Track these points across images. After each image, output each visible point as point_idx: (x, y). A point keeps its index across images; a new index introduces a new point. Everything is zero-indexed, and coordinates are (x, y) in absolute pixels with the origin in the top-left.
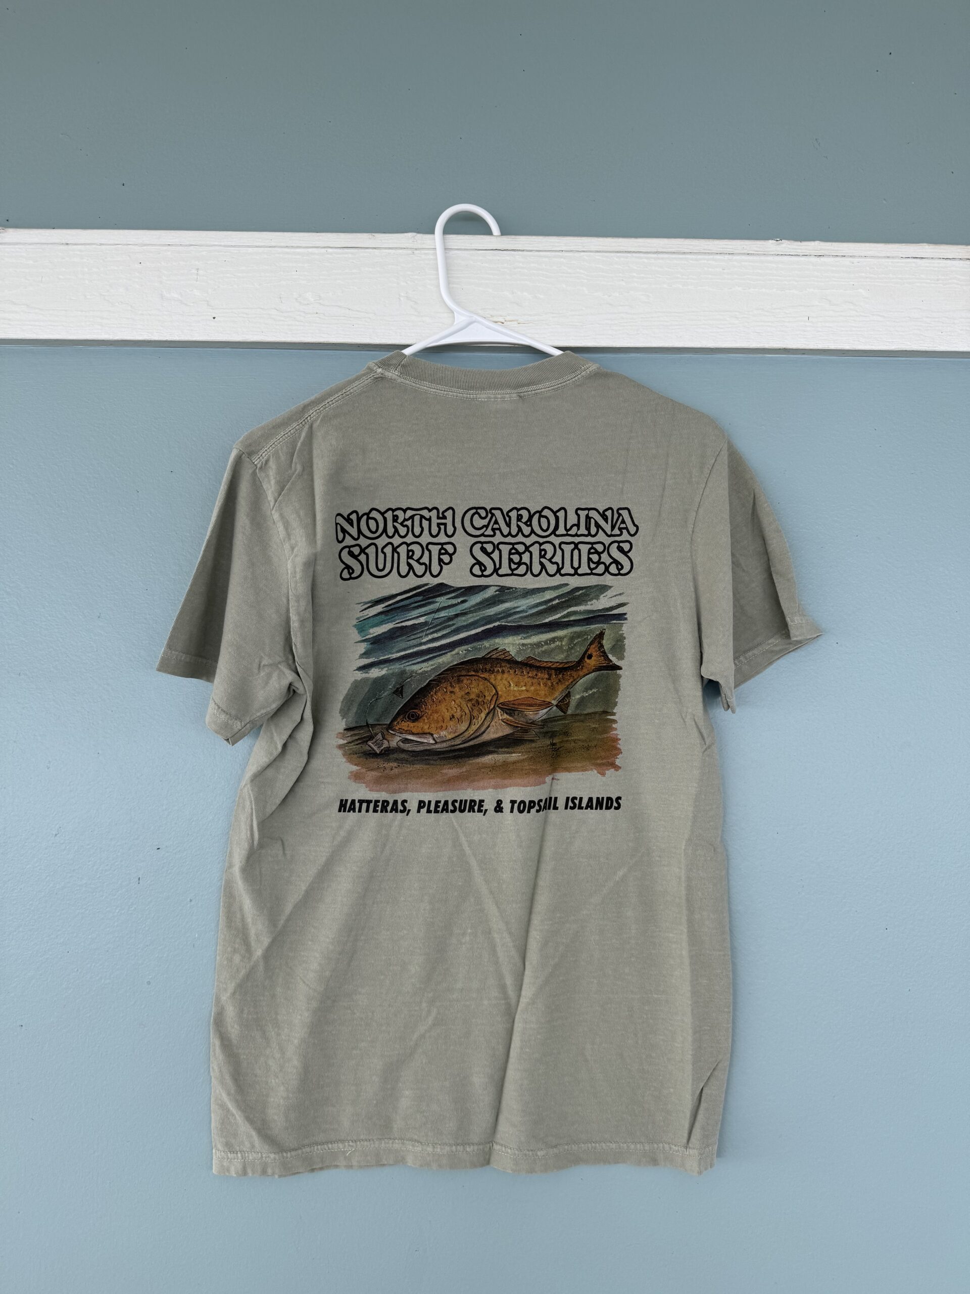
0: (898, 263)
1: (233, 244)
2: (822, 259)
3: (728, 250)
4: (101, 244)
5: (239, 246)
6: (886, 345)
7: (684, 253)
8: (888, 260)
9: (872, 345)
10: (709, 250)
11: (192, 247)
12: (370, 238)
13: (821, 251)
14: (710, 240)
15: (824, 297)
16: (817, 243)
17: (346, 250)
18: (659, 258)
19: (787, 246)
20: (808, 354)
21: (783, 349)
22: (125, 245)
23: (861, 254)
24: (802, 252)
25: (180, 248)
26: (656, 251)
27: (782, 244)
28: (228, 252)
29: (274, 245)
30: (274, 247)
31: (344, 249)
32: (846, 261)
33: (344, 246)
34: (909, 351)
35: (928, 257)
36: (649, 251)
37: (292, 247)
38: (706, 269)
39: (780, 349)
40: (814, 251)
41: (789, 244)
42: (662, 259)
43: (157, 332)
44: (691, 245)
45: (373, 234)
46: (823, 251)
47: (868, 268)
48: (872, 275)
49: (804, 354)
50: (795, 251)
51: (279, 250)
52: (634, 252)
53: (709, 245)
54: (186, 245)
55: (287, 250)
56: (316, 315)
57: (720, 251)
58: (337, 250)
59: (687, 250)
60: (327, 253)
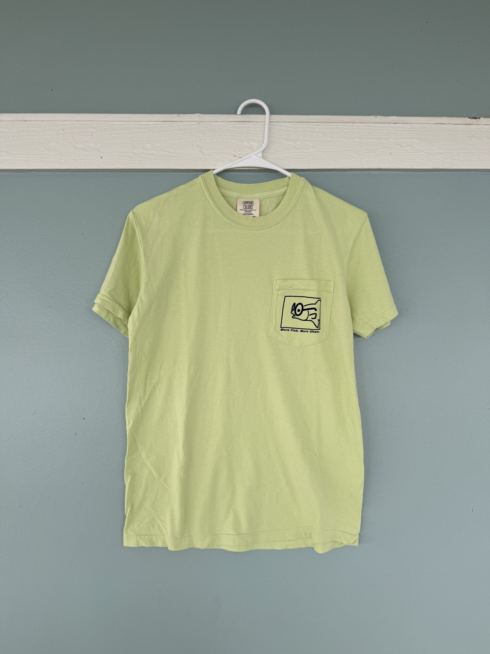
0: (432, 126)
1: (110, 120)
2: (397, 125)
3: (352, 121)
4: (43, 121)
5: (113, 121)
6: (428, 166)
7: (331, 122)
8: (427, 125)
10: (343, 121)
11: (89, 122)
12: (178, 117)
13: (396, 121)
14: (344, 116)
15: (398, 143)
16: (394, 117)
17: (166, 123)
18: (318, 125)
19: (380, 118)
20: (391, 171)
21: (379, 169)
22: (55, 121)
23: (415, 122)
24: (387, 122)
25: (83, 122)
26: (317, 121)
27: (378, 117)
28: (107, 124)
30: (130, 121)
32: (408, 126)
33: (165, 121)
34: (438, 169)
35: (447, 123)
36: (314, 121)
37: (139, 121)
38: (341, 130)
39: (377, 169)
40: (393, 121)
42: (320, 125)
43: (73, 165)
44: (334, 118)
45: (179, 114)
47: (418, 129)
48: (420, 133)
49: (388, 171)
50: (384, 121)
51: (133, 123)
52: (307, 122)
53: (343, 118)
54: (86, 121)
55: (136, 123)
56: (153, 155)
57: (348, 121)
58: (161, 123)
59: (332, 121)
60: (156, 124)
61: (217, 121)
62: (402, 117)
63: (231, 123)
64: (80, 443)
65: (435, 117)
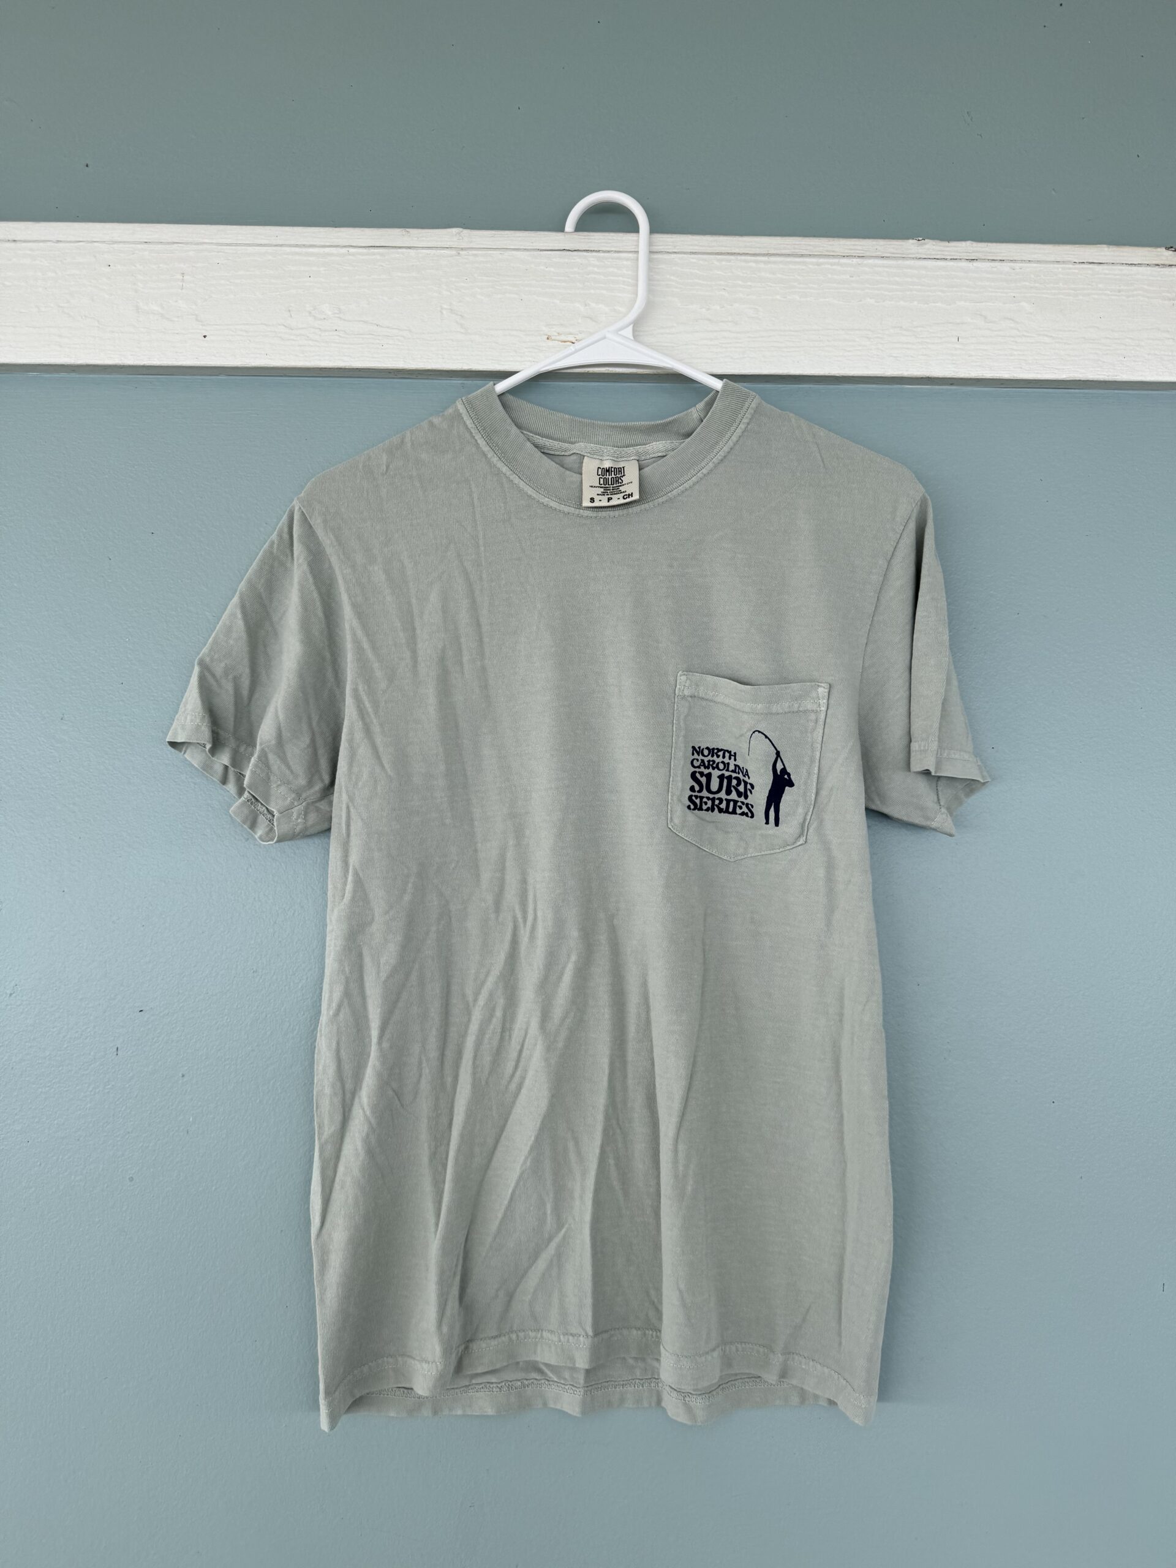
0: (1069, 269)
1: (228, 241)
2: (975, 264)
3: (858, 252)
4: (58, 241)
5: (237, 245)
6: (1056, 373)
7: (802, 256)
8: (1056, 266)
9: (1037, 373)
10: (833, 251)
11: (176, 245)
12: (403, 235)
13: (973, 254)
14: (835, 239)
15: (978, 313)
16: (969, 243)
17: (372, 250)
18: (769, 262)
19: (932, 247)
20: (958, 384)
21: (926, 378)
22: (88, 242)
23: (1024, 258)
24: (950, 255)
25: (160, 246)
26: (767, 253)
27: (925, 244)
28: (221, 252)
29: (281, 243)
30: (281, 246)
31: (370, 248)
32: (1005, 267)
33: (370, 245)
34: (1084, 381)
35: (1107, 261)
36: (757, 252)
37: (304, 246)
38: (830, 276)
39: (922, 378)
40: (966, 254)
41: (934, 245)
42: (775, 263)
43: (132, 355)
44: (810, 245)
45: (407, 230)
46: (977, 254)
47: (1033, 276)
48: (1037, 285)
49: (952, 384)
50: (943, 253)
51: (288, 249)
52: (739, 254)
53: (833, 245)
54: (169, 243)
55: (297, 250)
56: (335, 333)
57: (847, 253)
58: (361, 250)
59: (805, 252)
60: (349, 254)
61: (505, 247)
62: (989, 244)
63: (541, 253)
64: (129, 1074)
65: (1077, 246)
